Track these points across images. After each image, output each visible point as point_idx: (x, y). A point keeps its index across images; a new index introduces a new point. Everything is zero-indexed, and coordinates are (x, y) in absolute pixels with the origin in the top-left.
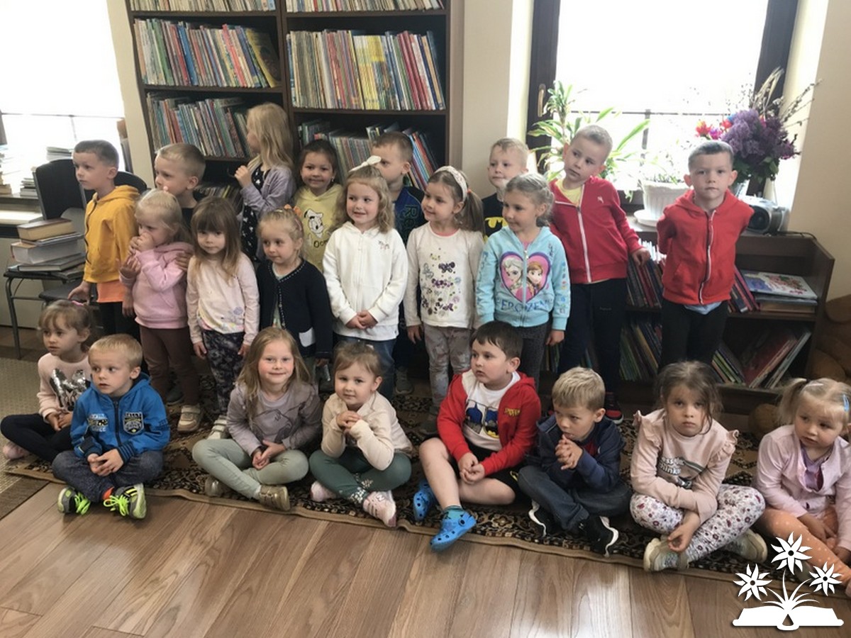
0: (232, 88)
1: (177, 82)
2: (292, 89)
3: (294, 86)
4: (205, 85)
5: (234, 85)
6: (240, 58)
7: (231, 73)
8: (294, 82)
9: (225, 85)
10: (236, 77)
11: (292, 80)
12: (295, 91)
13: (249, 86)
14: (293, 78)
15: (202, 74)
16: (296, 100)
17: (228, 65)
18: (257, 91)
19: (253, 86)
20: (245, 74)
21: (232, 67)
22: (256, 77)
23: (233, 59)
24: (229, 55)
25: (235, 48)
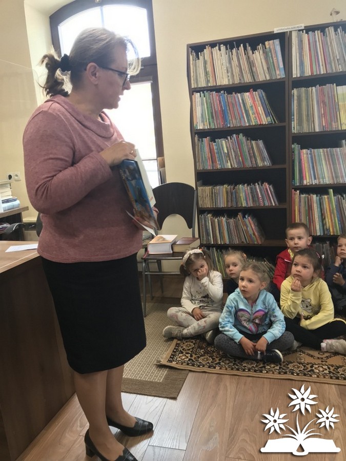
0: (252, 125)
1: (216, 126)
2: (293, 122)
4: (235, 126)
5: (254, 124)
6: (259, 108)
7: (252, 116)
9: (247, 125)
10: (256, 119)
11: (293, 117)
12: (294, 124)
13: (264, 123)
15: (233, 120)
16: (294, 129)
17: (251, 112)
18: (269, 126)
19: (267, 123)
20: (262, 117)
21: (253, 114)
22: (269, 118)
23: (254, 109)
24: (252, 106)
25: (257, 102)
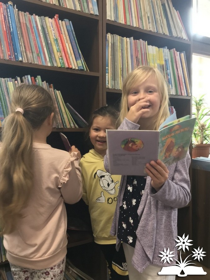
0: (57, 67)
2: (107, 74)
3: (108, 73)
4: (30, 62)
5: (59, 65)
6: (67, 44)
7: (57, 55)
8: (108, 69)
9: (49, 65)
10: (62, 59)
11: (107, 68)
12: (109, 76)
13: (74, 68)
14: (108, 67)
15: (28, 52)
16: (108, 83)
17: (55, 48)
18: (79, 73)
19: (77, 68)
20: (71, 58)
21: (59, 51)
22: (80, 61)
23: (60, 45)
24: (56, 40)
25: (64, 36)
